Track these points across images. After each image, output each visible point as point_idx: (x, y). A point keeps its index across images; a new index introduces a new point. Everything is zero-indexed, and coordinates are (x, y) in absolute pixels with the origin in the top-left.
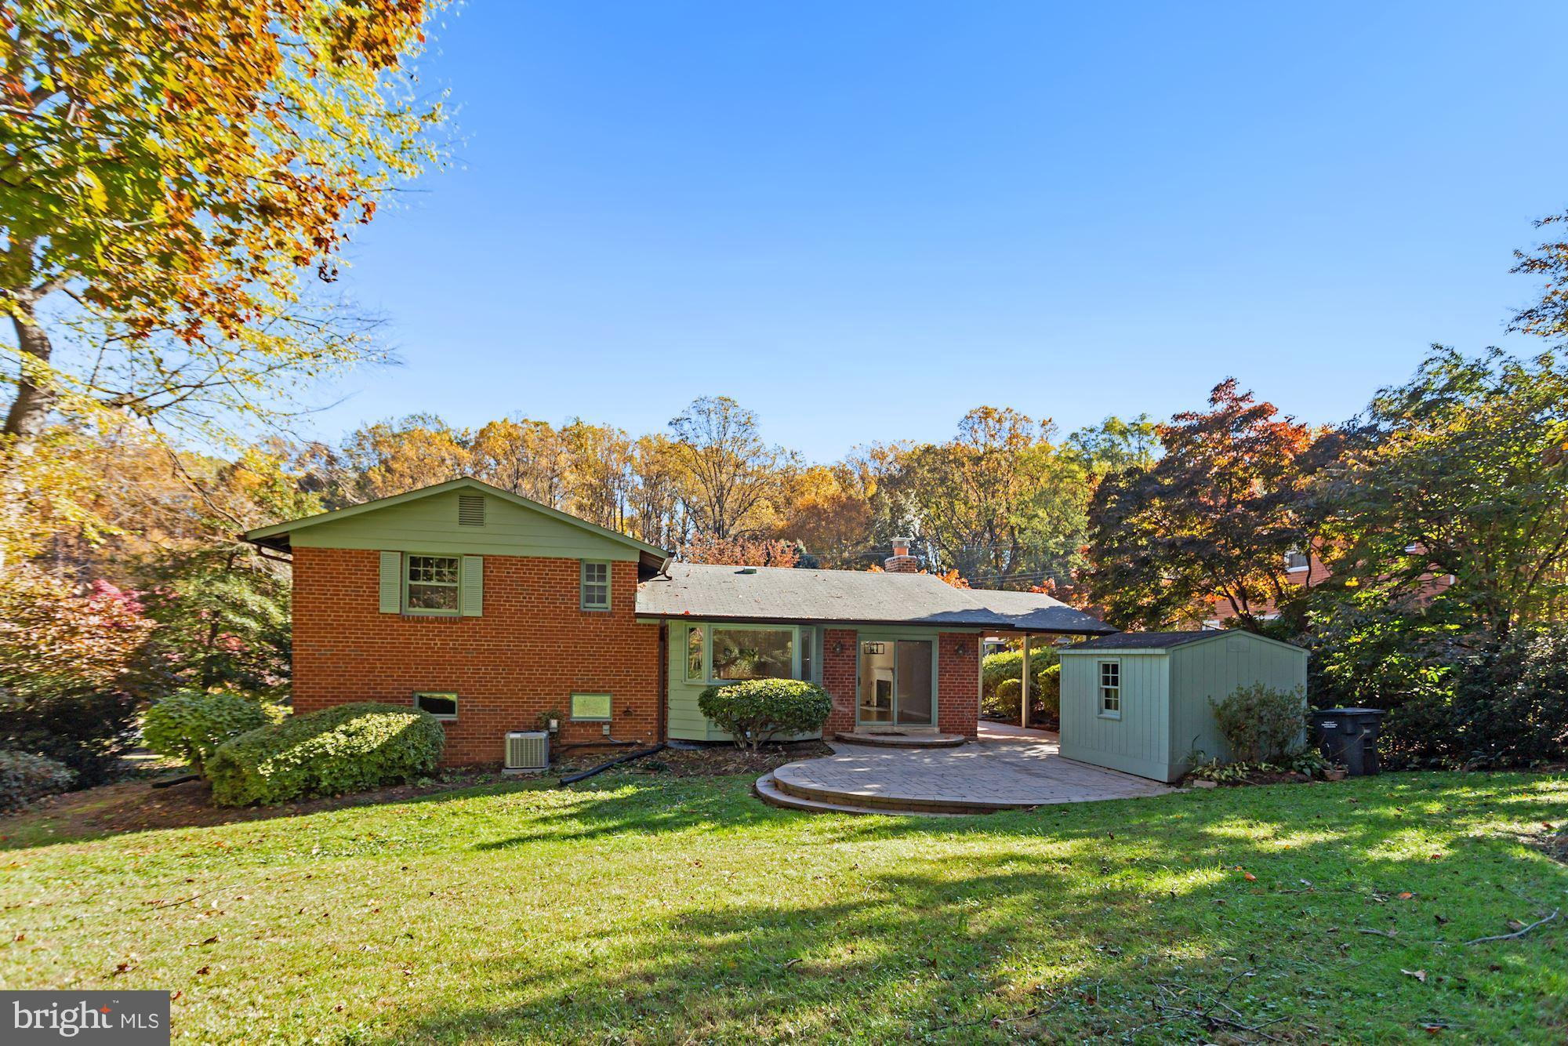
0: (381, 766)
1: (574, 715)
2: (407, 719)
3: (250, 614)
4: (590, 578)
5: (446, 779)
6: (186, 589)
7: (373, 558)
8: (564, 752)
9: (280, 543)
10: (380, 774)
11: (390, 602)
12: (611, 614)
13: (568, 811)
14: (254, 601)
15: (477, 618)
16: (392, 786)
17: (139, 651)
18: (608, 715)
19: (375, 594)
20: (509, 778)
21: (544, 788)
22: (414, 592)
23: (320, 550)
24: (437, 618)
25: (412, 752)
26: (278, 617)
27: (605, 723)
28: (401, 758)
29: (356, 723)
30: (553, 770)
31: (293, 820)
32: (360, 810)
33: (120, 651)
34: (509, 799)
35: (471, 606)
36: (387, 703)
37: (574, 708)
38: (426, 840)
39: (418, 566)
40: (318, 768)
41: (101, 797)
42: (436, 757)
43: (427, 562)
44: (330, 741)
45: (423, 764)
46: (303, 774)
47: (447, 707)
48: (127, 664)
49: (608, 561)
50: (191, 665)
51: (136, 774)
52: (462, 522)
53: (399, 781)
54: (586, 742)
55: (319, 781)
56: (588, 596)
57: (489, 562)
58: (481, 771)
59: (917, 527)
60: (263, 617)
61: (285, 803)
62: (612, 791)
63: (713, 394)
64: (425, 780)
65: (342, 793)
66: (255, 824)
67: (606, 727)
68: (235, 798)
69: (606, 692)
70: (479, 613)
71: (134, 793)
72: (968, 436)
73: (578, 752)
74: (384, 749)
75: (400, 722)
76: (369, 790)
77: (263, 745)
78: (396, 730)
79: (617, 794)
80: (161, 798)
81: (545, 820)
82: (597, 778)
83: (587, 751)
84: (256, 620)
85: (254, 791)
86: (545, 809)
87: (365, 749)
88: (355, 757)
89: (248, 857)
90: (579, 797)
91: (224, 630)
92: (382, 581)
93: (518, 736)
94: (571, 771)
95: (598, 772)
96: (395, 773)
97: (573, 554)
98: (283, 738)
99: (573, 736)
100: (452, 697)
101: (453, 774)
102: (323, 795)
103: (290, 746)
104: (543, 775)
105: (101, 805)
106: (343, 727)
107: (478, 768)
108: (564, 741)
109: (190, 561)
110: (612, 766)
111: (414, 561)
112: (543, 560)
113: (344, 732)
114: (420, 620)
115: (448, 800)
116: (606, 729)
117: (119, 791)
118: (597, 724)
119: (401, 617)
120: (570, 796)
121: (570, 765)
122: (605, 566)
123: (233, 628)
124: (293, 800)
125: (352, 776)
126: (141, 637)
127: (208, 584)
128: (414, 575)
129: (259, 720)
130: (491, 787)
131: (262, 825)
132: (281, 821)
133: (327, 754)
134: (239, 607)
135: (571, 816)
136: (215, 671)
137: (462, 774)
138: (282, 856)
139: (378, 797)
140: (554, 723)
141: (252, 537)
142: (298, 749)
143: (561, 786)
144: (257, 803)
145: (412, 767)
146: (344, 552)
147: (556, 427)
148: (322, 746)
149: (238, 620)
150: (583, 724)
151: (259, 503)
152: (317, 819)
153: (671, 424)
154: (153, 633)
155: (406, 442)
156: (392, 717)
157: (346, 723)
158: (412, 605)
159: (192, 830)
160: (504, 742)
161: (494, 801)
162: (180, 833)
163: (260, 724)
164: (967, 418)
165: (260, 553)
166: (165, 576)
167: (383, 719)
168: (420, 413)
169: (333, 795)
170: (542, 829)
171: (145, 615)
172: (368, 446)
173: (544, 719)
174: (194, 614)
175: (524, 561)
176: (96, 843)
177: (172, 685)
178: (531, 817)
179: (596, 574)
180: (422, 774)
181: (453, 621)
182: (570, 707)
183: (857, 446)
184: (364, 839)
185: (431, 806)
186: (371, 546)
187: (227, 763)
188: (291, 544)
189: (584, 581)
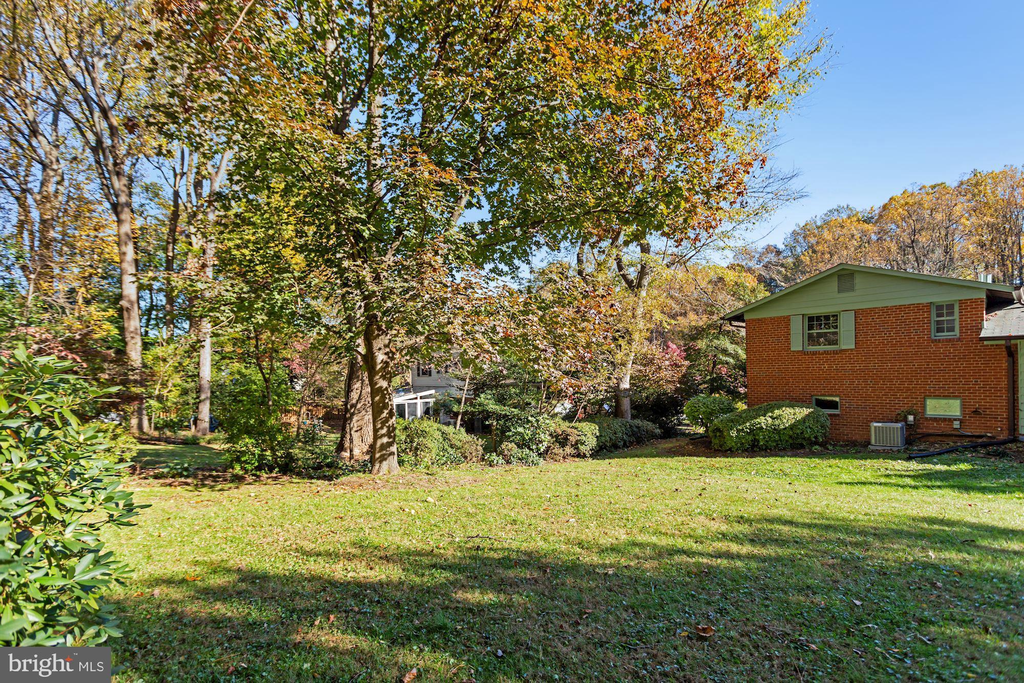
0: (791, 437)
1: (928, 413)
2: (806, 411)
3: (729, 355)
4: (939, 315)
5: (830, 448)
6: (701, 344)
7: (786, 320)
8: (919, 438)
9: (739, 318)
10: (791, 441)
11: (797, 344)
12: (959, 339)
13: (908, 473)
14: (731, 348)
15: (851, 350)
16: (798, 449)
17: (684, 376)
18: (958, 413)
19: (788, 340)
20: (873, 451)
21: (894, 459)
22: (810, 336)
23: (759, 320)
24: (825, 351)
25: (809, 430)
26: (743, 355)
27: (955, 420)
28: (802, 433)
29: (777, 412)
30: (907, 449)
31: (745, 460)
32: (779, 459)
33: (678, 376)
34: (868, 462)
35: (847, 341)
36: (795, 402)
37: (928, 408)
38: (809, 476)
39: (812, 321)
40: (758, 435)
41: (671, 442)
42: (824, 434)
43: (818, 318)
44: (764, 421)
45: (816, 437)
46: (750, 438)
47: (833, 405)
48: (680, 382)
49: (955, 301)
50: (704, 383)
51: (684, 434)
52: (839, 292)
53: (802, 446)
54: (940, 432)
55: (758, 441)
56: (938, 328)
57: (859, 314)
58: (855, 445)
60: (735, 356)
61: (743, 451)
62: (949, 465)
64: (817, 447)
65: (771, 449)
66: (729, 459)
67: (957, 423)
68: (721, 446)
69: (955, 397)
70: (853, 347)
71: (683, 442)
73: (932, 439)
74: (792, 427)
75: (802, 412)
76: (784, 449)
77: (732, 421)
78: (799, 417)
79: (953, 468)
80: (692, 444)
81: (888, 476)
82: (939, 457)
83: (940, 438)
84: (733, 358)
85: (730, 444)
86: (891, 470)
87: (782, 427)
88: (776, 430)
89: (724, 471)
90: (921, 466)
91: (719, 363)
92: (792, 332)
93: (880, 424)
94: (920, 450)
95: (943, 453)
96: (799, 441)
97: (925, 300)
98: (742, 418)
99: (927, 427)
100: (837, 399)
101: (834, 445)
102: (761, 449)
103: (744, 423)
104: (899, 451)
105: (671, 445)
106: (770, 414)
107: (854, 444)
108: (919, 431)
109: (703, 330)
110: (957, 450)
111: (811, 319)
112: (899, 308)
113: (771, 417)
114: (815, 353)
115: (829, 459)
116: (956, 425)
117: (678, 441)
118: (948, 420)
119: (803, 352)
120: (914, 466)
121: (922, 447)
122: (953, 305)
123: (722, 363)
124: (746, 450)
125: (775, 441)
126: (684, 370)
127: (711, 341)
128: (811, 327)
129: (731, 410)
130: (859, 455)
131: (732, 460)
132: (741, 459)
133: (762, 428)
134: (725, 352)
135: (909, 476)
136: (716, 385)
137: (841, 446)
138: (738, 473)
139: (789, 454)
140: (911, 418)
141: (727, 316)
142: (748, 424)
143: (909, 459)
144: (730, 449)
145: (809, 439)
146: (771, 319)
147: (952, 183)
148: (760, 423)
149: (724, 358)
150: (935, 419)
151: (733, 295)
152: (757, 460)
154: (689, 367)
155: (826, 230)
156: (797, 410)
157: (772, 412)
158: (809, 344)
159: (704, 459)
160: (870, 428)
161: (856, 462)
162: (699, 459)
163: (732, 411)
165: (731, 325)
166: (694, 338)
167: (792, 411)
168: (835, 207)
169: (766, 450)
170: (883, 480)
171: (686, 359)
172: (801, 239)
173: (902, 415)
174: (706, 356)
175: (886, 310)
176: (669, 459)
177: (696, 392)
178: (880, 473)
179: (945, 312)
180: (816, 443)
181: (835, 352)
182: (924, 406)
184: (777, 472)
185: (817, 461)
186: (786, 314)
187: (718, 430)
188: (745, 318)
189: (934, 318)
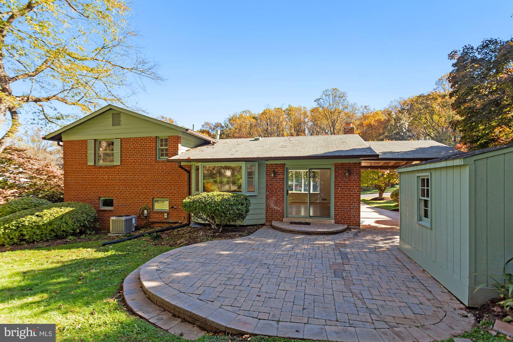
1: (156, 208)
4: (162, 145)
5: (83, 237)
7: (85, 142)
10: (54, 234)
15: (118, 166)
18: (168, 209)
19: (86, 158)
22: (99, 156)
23: (71, 141)
24: (105, 166)
27: (165, 212)
29: (43, 212)
35: (117, 160)
37: (154, 205)
44: (29, 219)
49: (167, 136)
52: (113, 125)
54: (158, 221)
56: (161, 154)
57: (122, 140)
59: (407, 126)
63: (330, 88)
65: (37, 241)
67: (166, 214)
69: (167, 198)
70: (119, 164)
72: (441, 88)
75: (64, 211)
76: (48, 240)
78: (60, 215)
83: (158, 225)
87: (41, 223)
92: (88, 152)
97: (154, 135)
99: (153, 218)
102: (29, 242)
106: (38, 213)
108: (150, 220)
111: (99, 143)
112: (142, 138)
113: (37, 215)
114: (101, 167)
116: (166, 216)
118: (162, 213)
119: (95, 167)
122: (167, 139)
140: (146, 212)
141: (48, 137)
143: (103, 246)
146: (78, 141)
150: (158, 212)
153: (315, 101)
157: (40, 211)
160: (109, 221)
164: (439, 80)
169: (33, 242)
173: (142, 209)
175: (136, 140)
179: (164, 143)
181: (111, 167)
183: (393, 101)
186: (85, 138)
188: (63, 140)
189: (159, 147)
